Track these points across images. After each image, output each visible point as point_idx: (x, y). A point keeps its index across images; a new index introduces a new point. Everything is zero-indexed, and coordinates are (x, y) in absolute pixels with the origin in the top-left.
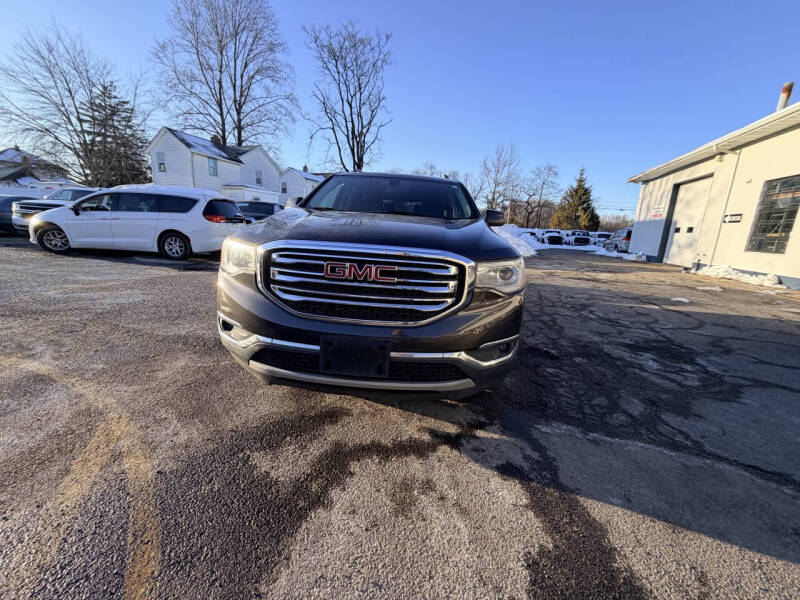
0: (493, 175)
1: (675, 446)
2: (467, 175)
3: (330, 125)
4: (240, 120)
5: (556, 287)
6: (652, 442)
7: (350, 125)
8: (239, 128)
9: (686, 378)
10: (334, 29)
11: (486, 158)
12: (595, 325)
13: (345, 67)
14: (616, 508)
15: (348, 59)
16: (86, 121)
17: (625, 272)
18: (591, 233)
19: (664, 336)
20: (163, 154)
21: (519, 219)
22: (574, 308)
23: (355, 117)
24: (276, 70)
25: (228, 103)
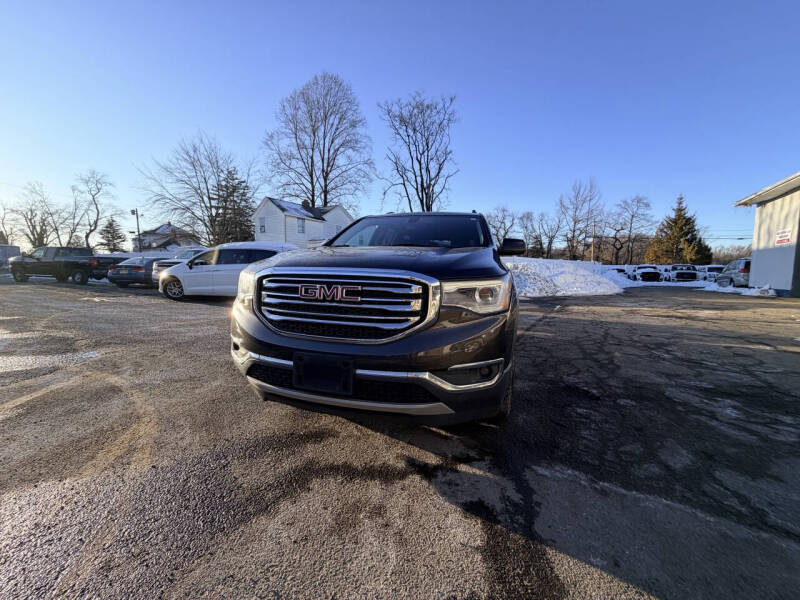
0: (571, 213)
1: (719, 510)
2: (542, 215)
3: (401, 181)
4: (326, 186)
5: (631, 325)
6: (684, 500)
7: (419, 179)
8: (326, 192)
9: (778, 432)
10: (404, 102)
11: (562, 197)
12: (667, 366)
13: (415, 130)
14: (593, 569)
15: (417, 125)
16: (214, 199)
17: (737, 309)
18: (697, 267)
19: (765, 381)
20: (264, 218)
21: (607, 256)
22: (646, 347)
23: (424, 171)
24: (357, 142)
25: (318, 173)
